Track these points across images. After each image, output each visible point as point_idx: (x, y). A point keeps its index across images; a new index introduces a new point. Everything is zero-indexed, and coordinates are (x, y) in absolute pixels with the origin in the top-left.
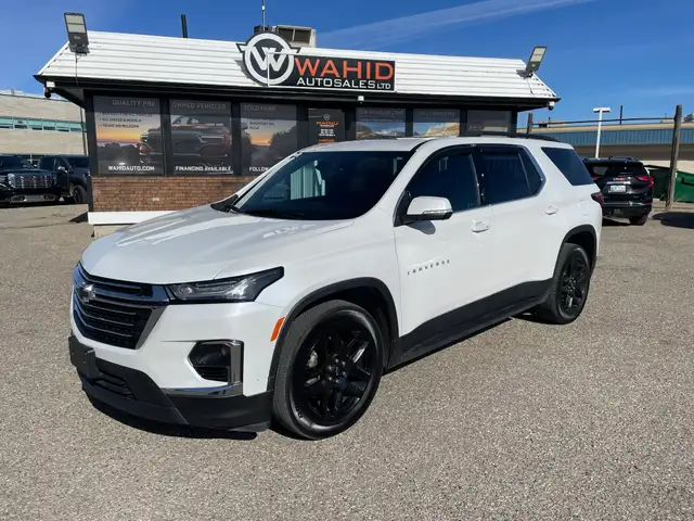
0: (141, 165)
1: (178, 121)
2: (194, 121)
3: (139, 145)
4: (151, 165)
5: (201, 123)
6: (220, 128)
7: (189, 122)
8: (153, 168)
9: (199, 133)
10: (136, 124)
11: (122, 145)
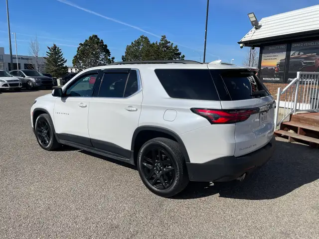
0: (275, 77)
1: (294, 54)
2: (301, 53)
3: (275, 68)
4: (278, 77)
5: (304, 54)
6: (314, 56)
7: (299, 54)
8: (279, 79)
9: (303, 60)
10: (275, 57)
11: (269, 68)
